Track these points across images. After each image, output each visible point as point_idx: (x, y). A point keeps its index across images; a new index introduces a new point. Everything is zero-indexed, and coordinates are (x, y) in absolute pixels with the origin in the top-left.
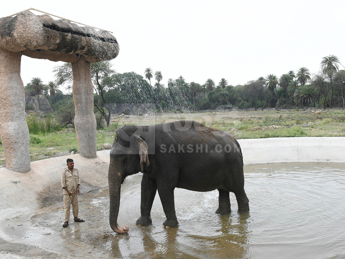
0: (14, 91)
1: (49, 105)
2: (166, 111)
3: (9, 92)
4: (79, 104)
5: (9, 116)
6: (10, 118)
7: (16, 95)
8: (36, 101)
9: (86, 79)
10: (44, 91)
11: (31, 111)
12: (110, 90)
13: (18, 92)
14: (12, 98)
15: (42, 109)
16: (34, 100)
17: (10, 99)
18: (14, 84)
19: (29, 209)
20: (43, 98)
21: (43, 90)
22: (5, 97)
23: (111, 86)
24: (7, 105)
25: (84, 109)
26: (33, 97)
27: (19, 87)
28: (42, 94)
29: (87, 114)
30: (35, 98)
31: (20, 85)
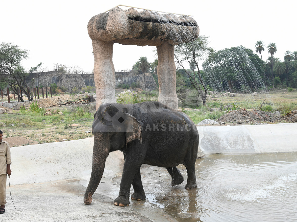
0: (107, 74)
1: (155, 82)
2: (279, 89)
3: (103, 75)
4: (162, 84)
5: (103, 95)
6: (103, 96)
7: (108, 77)
8: (143, 79)
9: (169, 61)
10: (151, 69)
11: (138, 89)
12: (215, 66)
13: (110, 75)
14: (105, 80)
15: (148, 87)
16: (141, 78)
17: (103, 81)
18: (107, 68)
19: (113, 172)
20: (150, 76)
21: (149, 68)
22: (99, 79)
23: (216, 62)
24: (101, 86)
25: (166, 88)
26: (141, 75)
27: (110, 70)
28: (149, 72)
29: (169, 93)
30: (142, 76)
31: (112, 69)
